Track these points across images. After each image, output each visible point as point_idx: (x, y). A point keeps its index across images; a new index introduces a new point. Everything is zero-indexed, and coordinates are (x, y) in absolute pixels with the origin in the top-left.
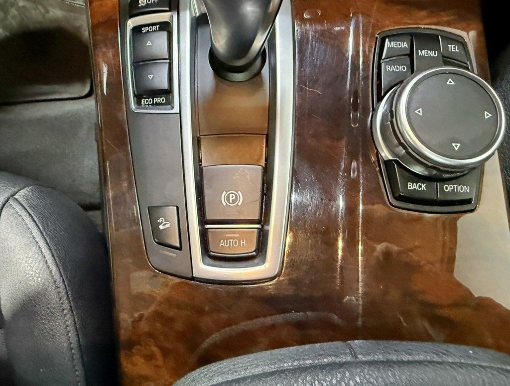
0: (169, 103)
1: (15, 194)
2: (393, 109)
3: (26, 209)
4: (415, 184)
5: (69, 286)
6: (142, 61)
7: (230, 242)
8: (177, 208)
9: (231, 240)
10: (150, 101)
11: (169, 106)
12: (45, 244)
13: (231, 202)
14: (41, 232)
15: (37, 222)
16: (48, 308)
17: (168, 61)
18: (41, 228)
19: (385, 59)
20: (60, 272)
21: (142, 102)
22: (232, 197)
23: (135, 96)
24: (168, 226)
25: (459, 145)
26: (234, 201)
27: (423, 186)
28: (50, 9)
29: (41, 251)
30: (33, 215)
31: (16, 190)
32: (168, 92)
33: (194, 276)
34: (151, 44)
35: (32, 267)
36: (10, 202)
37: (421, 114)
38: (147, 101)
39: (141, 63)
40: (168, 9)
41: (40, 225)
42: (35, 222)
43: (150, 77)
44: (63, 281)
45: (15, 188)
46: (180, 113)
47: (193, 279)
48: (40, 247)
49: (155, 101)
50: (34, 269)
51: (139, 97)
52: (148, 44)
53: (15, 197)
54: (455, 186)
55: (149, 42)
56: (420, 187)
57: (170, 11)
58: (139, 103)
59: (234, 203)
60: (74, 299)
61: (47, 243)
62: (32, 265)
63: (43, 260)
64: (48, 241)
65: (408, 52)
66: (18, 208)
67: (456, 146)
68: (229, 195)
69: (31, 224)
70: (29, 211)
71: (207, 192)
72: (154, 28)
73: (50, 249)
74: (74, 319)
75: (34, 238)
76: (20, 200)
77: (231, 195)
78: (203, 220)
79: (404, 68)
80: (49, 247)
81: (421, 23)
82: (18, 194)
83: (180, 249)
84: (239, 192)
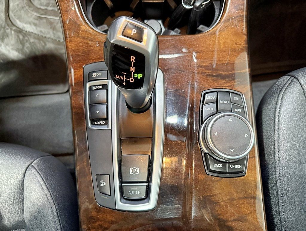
0: (106, 124)
1: (32, 163)
2: (205, 132)
3: (37, 171)
4: (217, 164)
5: (58, 210)
6: (94, 104)
7: (133, 192)
8: (109, 175)
9: (134, 191)
10: (98, 123)
11: (106, 126)
12: (47, 189)
13: (134, 173)
14: (45, 183)
15: (43, 178)
16: (48, 221)
17: (107, 104)
18: (45, 180)
19: (205, 104)
20: (54, 203)
21: (94, 123)
22: (135, 170)
23: (90, 120)
24: (105, 184)
25: (233, 149)
26: (135, 172)
27: (221, 165)
28: (47, 43)
29: (45, 192)
30: (41, 174)
31: (33, 161)
32: (106, 119)
33: (116, 208)
34: (98, 96)
35: (41, 201)
36: (30, 167)
37: (217, 135)
38: (96, 123)
39: (94, 105)
40: (106, 78)
41: (44, 179)
42: (42, 178)
43: (98, 112)
44: (55, 207)
45: (32, 160)
46: (111, 129)
47: (116, 209)
48: (44, 191)
49: (100, 123)
50: (41, 202)
51: (92, 121)
52: (97, 96)
53: (32, 164)
54: (235, 165)
55: (97, 95)
56: (219, 166)
57: (107, 79)
58: (92, 124)
59: (136, 173)
60: (61, 216)
61: (48, 188)
62: (41, 200)
63: (46, 197)
64: (48, 187)
65: (216, 101)
66: (34, 171)
67: (232, 150)
68: (133, 169)
69: (40, 179)
70: (39, 172)
71: (123, 168)
72: (100, 87)
73: (49, 191)
74: (61, 226)
75: (41, 186)
76: (35, 166)
77: (134, 169)
78: (121, 181)
79: (213, 109)
80: (49, 190)
81: (223, 86)
82: (33, 163)
83: (110, 195)
84: (138, 168)
